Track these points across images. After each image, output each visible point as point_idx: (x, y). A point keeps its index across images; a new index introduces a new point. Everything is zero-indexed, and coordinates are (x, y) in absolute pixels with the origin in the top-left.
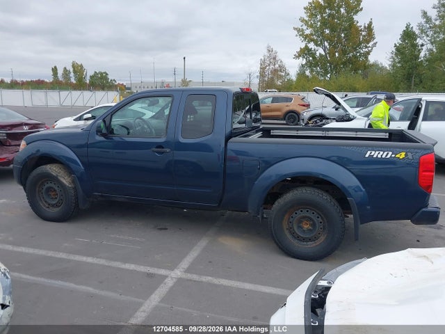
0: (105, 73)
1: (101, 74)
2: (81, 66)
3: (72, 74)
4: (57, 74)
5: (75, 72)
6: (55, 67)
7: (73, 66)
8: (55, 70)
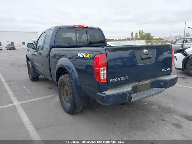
0: (149, 33)
1: (148, 34)
2: (143, 31)
3: (138, 35)
4: (133, 35)
5: (140, 34)
6: (133, 33)
7: (139, 32)
8: (132, 34)
